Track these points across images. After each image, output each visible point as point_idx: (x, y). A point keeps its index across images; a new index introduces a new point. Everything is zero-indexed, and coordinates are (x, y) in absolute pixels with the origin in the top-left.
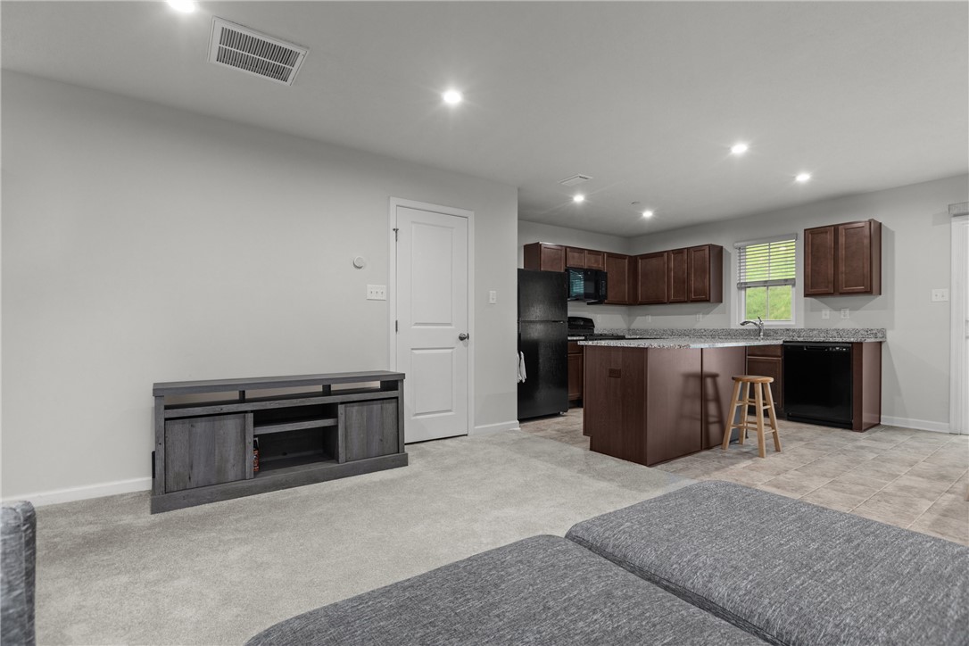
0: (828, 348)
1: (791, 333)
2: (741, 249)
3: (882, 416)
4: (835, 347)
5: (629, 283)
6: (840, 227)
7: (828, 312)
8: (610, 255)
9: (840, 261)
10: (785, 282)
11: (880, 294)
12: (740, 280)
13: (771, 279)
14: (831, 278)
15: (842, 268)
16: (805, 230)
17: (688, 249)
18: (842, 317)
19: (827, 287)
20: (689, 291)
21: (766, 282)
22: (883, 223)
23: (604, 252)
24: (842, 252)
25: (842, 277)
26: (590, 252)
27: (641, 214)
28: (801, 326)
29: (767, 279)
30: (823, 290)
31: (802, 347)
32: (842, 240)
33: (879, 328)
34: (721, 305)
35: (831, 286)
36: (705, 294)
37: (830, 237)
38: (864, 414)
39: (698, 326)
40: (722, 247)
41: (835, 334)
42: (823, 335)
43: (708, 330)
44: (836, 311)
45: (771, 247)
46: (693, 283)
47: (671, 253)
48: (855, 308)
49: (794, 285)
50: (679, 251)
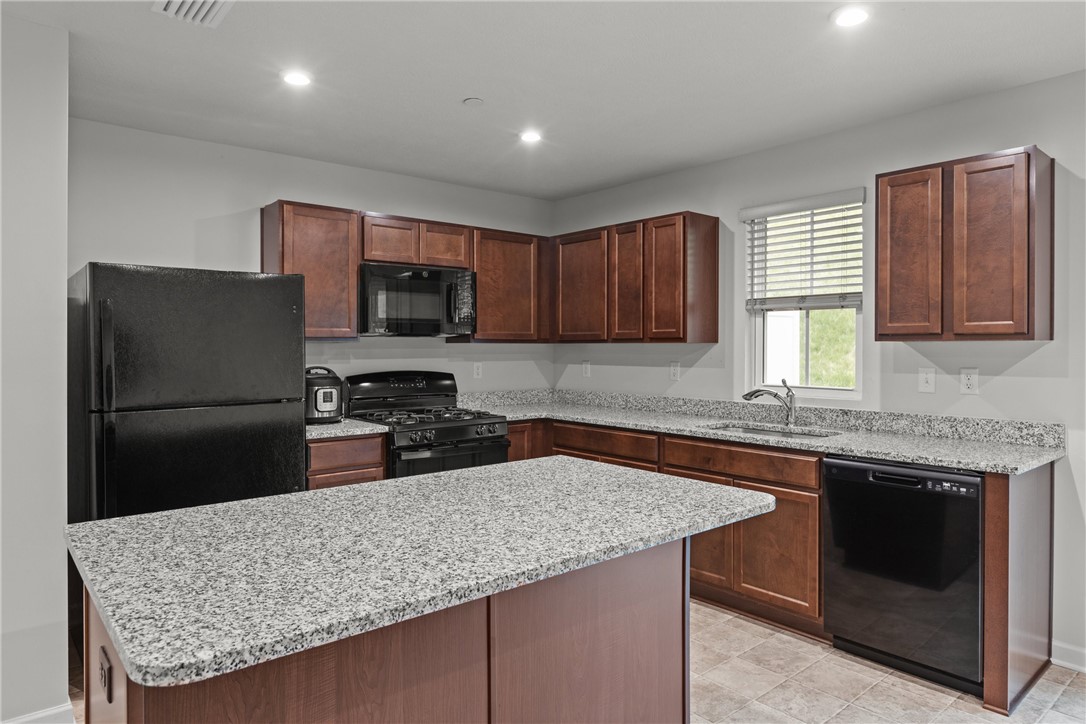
0: (923, 480)
1: (853, 422)
2: (757, 225)
3: (1055, 643)
4: (940, 481)
5: (539, 297)
6: (957, 168)
7: (931, 376)
8: (487, 234)
9: (956, 253)
10: (842, 300)
11: (1052, 338)
12: (752, 292)
13: (816, 292)
14: (936, 295)
15: (961, 272)
16: (878, 177)
17: (645, 222)
18: (964, 389)
20: (646, 317)
21: (803, 298)
22: (1057, 161)
23: (471, 229)
24: (960, 231)
25: (960, 295)
26: (433, 225)
27: (516, 136)
28: (875, 406)
29: (807, 292)
30: (918, 325)
31: (865, 471)
32: (961, 200)
33: (1049, 423)
35: (935, 316)
36: (676, 324)
37: (932, 193)
38: (1013, 632)
39: (672, 393)
40: (716, 220)
41: (947, 430)
42: (919, 429)
43: (690, 401)
44: (949, 372)
45: (816, 218)
46: (653, 299)
47: (614, 231)
48: (993, 369)
49: (860, 309)
50: (629, 227)
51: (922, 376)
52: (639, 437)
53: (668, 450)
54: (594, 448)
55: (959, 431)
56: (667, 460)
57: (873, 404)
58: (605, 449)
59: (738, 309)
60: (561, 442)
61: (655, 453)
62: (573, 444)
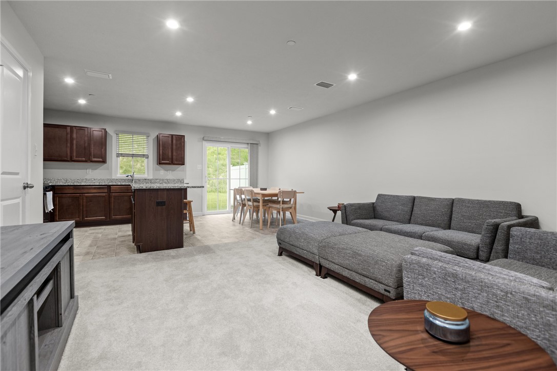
1: (147, 181)
6: (174, 136)
10: (143, 156)
11: (185, 165)
12: (117, 151)
14: (170, 156)
17: (89, 128)
18: (169, 174)
19: (169, 161)
21: (133, 154)
33: (182, 178)
34: (105, 165)
36: (102, 158)
37: (170, 139)
41: (166, 181)
42: (161, 182)
43: (97, 179)
44: (166, 171)
45: (134, 137)
46: (92, 150)
47: (74, 128)
48: (173, 170)
49: (148, 158)
50: (81, 128)
51: (161, 172)
52: (100, 187)
53: (112, 189)
54: (78, 192)
55: (168, 181)
56: (111, 192)
57: (151, 177)
58: (85, 192)
59: (114, 155)
60: (59, 192)
61: (106, 191)
62: (67, 192)
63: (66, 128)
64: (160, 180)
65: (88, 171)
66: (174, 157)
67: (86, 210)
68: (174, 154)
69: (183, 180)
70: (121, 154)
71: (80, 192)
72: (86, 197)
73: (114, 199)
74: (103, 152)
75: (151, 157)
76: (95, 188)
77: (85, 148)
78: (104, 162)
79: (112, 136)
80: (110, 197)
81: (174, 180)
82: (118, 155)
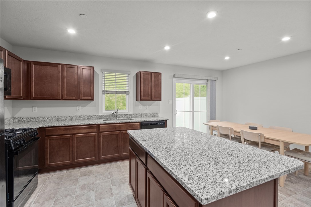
1: (128, 116)
5: (22, 82)
6: (153, 73)
8: (10, 54)
9: (152, 87)
12: (103, 89)
14: (150, 93)
18: (146, 109)
19: (148, 97)
21: (116, 92)
23: (5, 50)
24: (153, 84)
31: (149, 124)
32: (153, 79)
34: (93, 102)
35: (150, 97)
36: (91, 96)
37: (149, 76)
39: (78, 114)
41: (144, 116)
42: (140, 116)
43: (86, 116)
44: (144, 106)
45: (117, 75)
46: (82, 88)
47: (65, 66)
48: (150, 105)
49: (128, 94)
50: (71, 66)
51: (140, 107)
52: (90, 127)
53: (101, 128)
54: (69, 133)
55: (146, 115)
56: (101, 131)
57: (131, 113)
58: (75, 132)
59: (101, 93)
60: (51, 134)
61: (95, 130)
62: (57, 134)
63: (57, 66)
64: (139, 114)
65: (78, 108)
66: (153, 94)
67: (76, 152)
68: (153, 90)
69: (158, 114)
70: (107, 91)
71: (71, 133)
72: (76, 138)
73: (103, 138)
74: (92, 90)
75: (131, 94)
76: (85, 128)
77: (75, 87)
78: (92, 99)
79: (98, 75)
80: (99, 137)
81: (151, 114)
82: (105, 92)
